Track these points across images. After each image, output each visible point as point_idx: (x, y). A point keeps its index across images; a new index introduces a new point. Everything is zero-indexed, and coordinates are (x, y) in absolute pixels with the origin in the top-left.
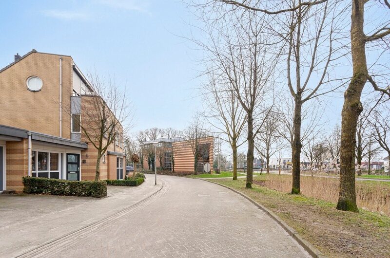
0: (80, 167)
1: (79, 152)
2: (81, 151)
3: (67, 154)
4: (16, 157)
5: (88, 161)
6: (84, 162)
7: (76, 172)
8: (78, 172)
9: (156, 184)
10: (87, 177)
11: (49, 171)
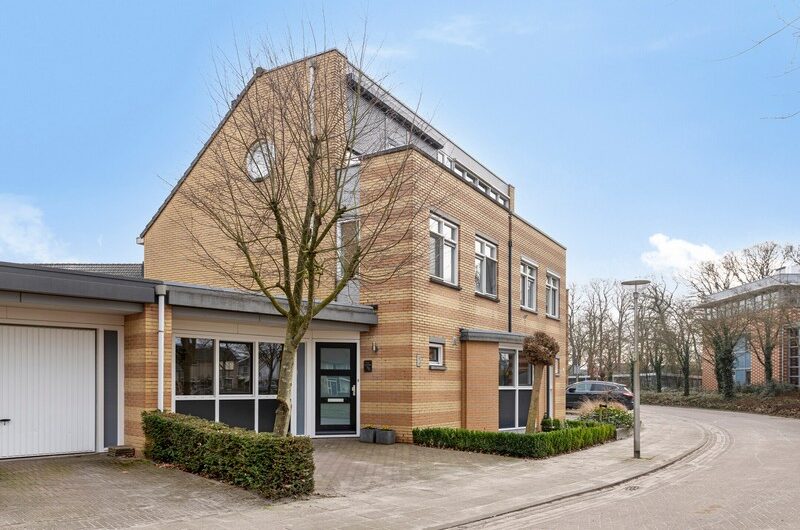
0: (358, 384)
1: (352, 337)
2: (362, 334)
3: (319, 346)
4: (137, 356)
5: (377, 363)
6: (368, 367)
7: (347, 400)
8: (351, 400)
9: (637, 453)
10: (375, 417)
11: (256, 397)
